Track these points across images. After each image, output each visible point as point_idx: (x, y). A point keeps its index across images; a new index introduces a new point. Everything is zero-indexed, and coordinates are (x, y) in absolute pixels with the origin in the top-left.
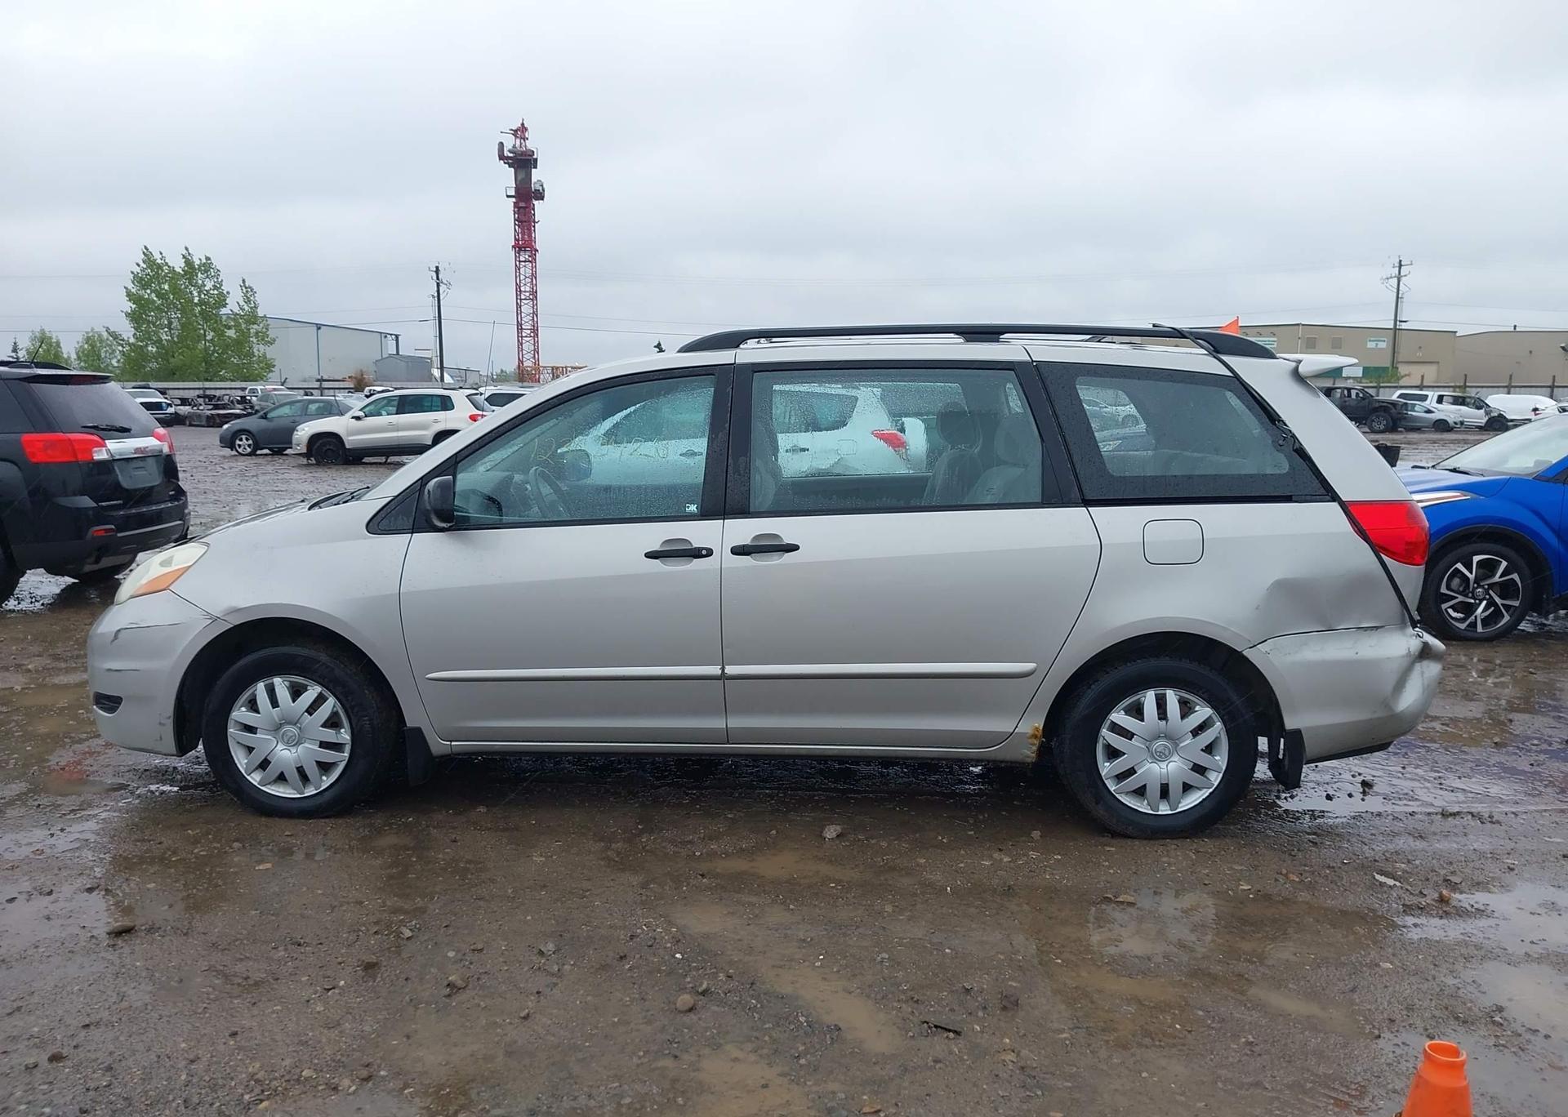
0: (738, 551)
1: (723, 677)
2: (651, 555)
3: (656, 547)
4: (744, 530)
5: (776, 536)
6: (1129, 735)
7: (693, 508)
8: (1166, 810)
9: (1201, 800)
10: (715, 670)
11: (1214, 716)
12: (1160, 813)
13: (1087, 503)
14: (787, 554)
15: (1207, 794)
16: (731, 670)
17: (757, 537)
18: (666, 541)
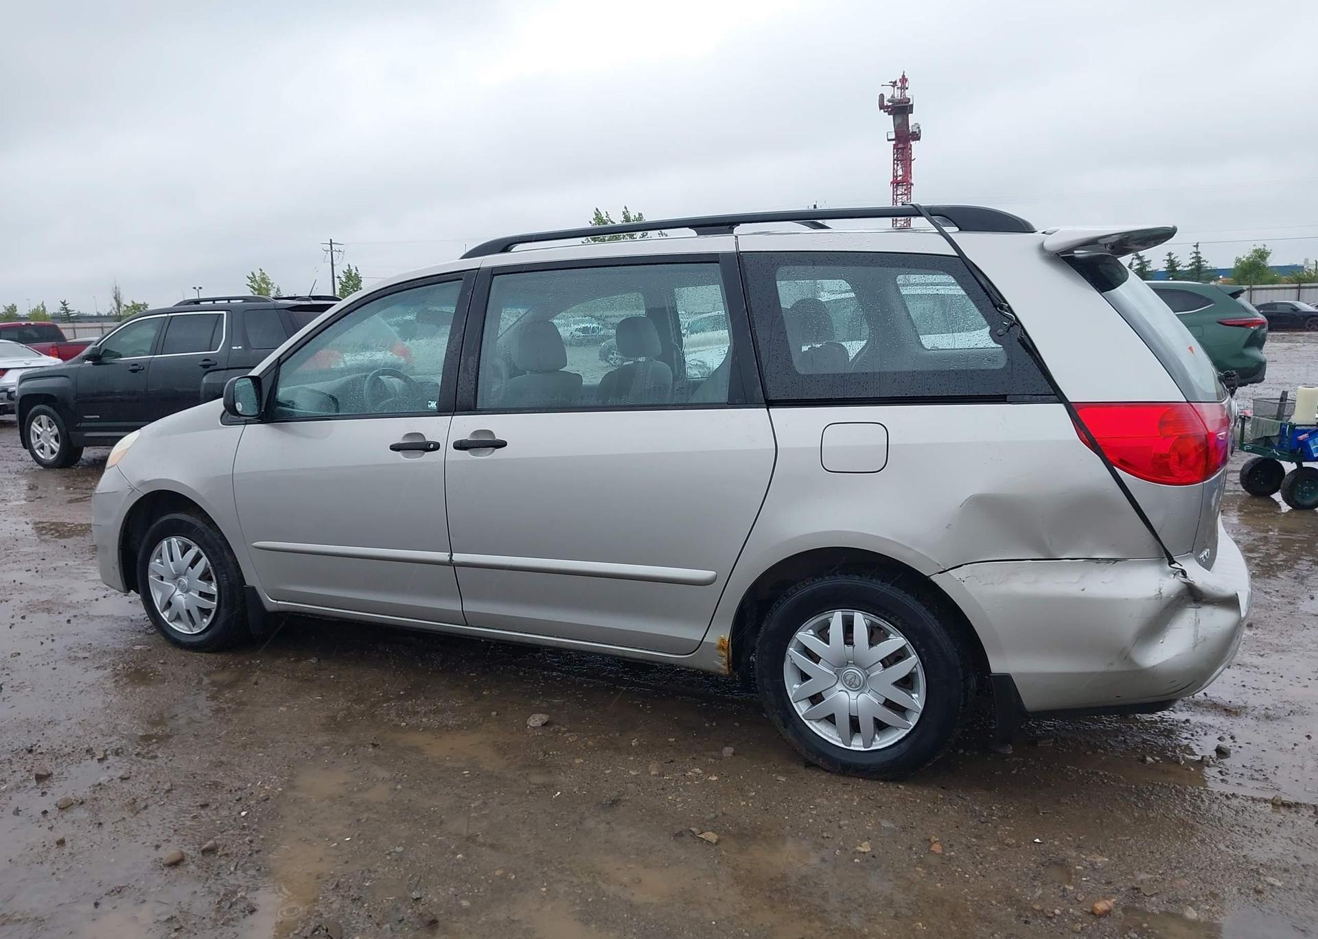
0: (460, 446)
1: (451, 563)
2: (395, 448)
3: (399, 440)
4: (465, 425)
5: (490, 433)
6: (815, 658)
7: (433, 405)
8: (858, 746)
9: (896, 740)
10: (444, 556)
11: (907, 646)
12: (852, 748)
13: (770, 404)
14: (497, 450)
15: (904, 735)
16: (458, 557)
17: (476, 433)
18: (407, 435)
